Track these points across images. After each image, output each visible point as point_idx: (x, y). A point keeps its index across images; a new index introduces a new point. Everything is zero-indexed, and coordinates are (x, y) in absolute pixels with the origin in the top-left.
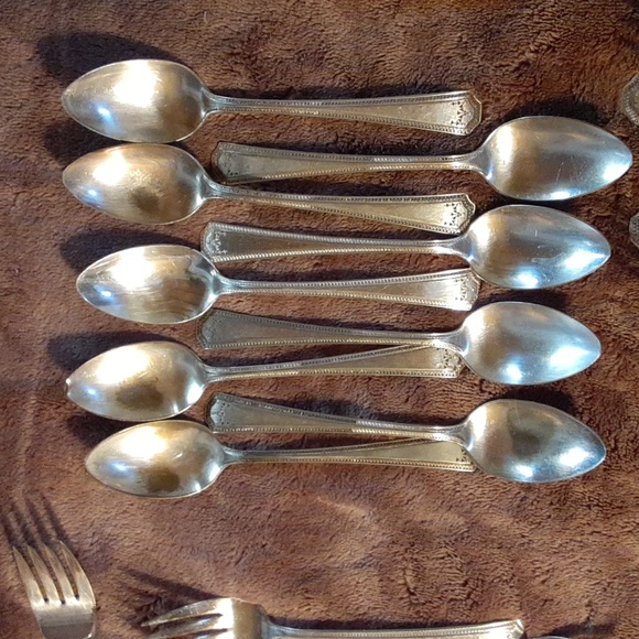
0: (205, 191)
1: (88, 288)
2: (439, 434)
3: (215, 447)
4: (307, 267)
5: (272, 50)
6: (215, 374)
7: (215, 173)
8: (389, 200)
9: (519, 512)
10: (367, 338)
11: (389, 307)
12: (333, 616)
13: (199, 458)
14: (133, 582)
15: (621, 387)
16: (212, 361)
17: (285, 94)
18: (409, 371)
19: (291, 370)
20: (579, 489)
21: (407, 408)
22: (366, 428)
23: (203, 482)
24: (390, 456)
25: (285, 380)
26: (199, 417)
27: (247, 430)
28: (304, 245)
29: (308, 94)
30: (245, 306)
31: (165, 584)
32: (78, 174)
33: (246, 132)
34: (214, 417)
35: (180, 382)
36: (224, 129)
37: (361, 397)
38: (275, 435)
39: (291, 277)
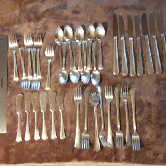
0: (90, 40)
1: (79, 27)
2: (63, 68)
3: (61, 42)
4: (82, 52)
5: (106, 48)
6: (70, 42)
7: (93, 41)
8: (90, 61)
9: (55, 77)
10: (75, 59)
11: (78, 61)
12: (41, 57)
13: (59, 41)
14: (44, 33)
15: (70, 88)
16: (71, 42)
17: (102, 49)
18: (71, 64)
19: (70, 51)
20: (58, 84)
21: (66, 64)
22: (64, 59)
23: (57, 41)
24: (61, 62)
25: (69, 50)
26: (64, 41)
27: (63, 46)
28: (85, 52)
29: (102, 51)
30: (77, 45)
31: (44, 37)
32: (92, 26)
33: (97, 45)
34: (64, 42)
35: (68, 38)
36: (98, 42)
37: (67, 59)
38: (63, 49)
39: (81, 50)
